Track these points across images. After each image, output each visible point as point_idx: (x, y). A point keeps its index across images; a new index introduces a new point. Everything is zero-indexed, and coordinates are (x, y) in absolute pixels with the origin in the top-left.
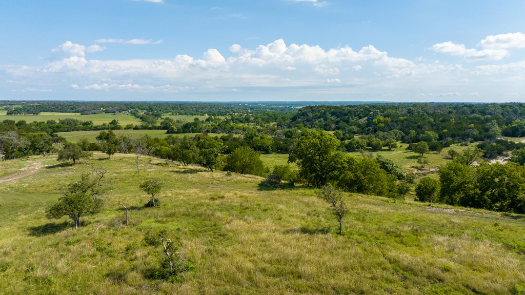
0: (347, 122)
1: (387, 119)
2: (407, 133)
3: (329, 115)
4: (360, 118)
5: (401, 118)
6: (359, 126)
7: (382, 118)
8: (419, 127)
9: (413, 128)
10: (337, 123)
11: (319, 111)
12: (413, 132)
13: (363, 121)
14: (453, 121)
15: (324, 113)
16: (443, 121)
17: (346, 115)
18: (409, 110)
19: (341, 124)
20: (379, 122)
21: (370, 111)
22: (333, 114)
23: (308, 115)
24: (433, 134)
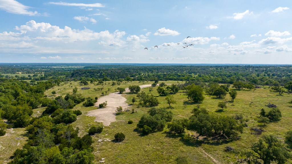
0: (94, 75)
1: (106, 74)
2: (111, 77)
3: (87, 73)
4: (98, 74)
5: (110, 74)
6: (98, 76)
7: (104, 74)
8: (114, 76)
9: (113, 76)
10: (90, 75)
12: (113, 77)
13: (99, 74)
14: (121, 74)
15: (85, 72)
16: (119, 74)
17: (92, 73)
18: (111, 71)
19: (92, 76)
20: (104, 75)
21: (100, 71)
22: (88, 72)
23: (79, 73)
24: (117, 77)
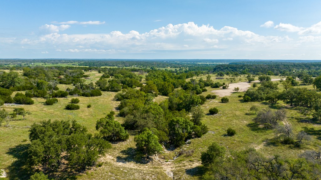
0: (236, 70)
1: (249, 69)
3: (229, 68)
4: (240, 69)
5: (254, 69)
7: (247, 69)
11: (225, 67)
17: (235, 68)
18: (256, 67)
21: (243, 67)
22: (230, 68)
23: (221, 68)
